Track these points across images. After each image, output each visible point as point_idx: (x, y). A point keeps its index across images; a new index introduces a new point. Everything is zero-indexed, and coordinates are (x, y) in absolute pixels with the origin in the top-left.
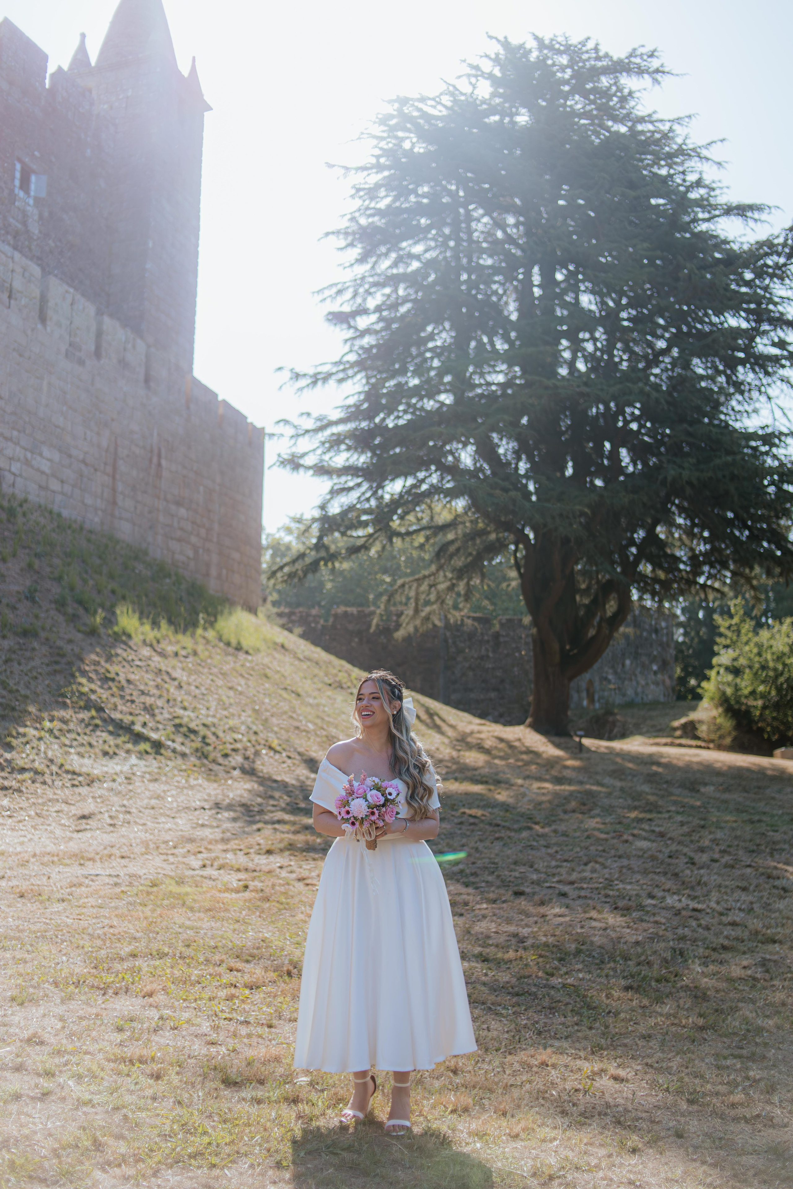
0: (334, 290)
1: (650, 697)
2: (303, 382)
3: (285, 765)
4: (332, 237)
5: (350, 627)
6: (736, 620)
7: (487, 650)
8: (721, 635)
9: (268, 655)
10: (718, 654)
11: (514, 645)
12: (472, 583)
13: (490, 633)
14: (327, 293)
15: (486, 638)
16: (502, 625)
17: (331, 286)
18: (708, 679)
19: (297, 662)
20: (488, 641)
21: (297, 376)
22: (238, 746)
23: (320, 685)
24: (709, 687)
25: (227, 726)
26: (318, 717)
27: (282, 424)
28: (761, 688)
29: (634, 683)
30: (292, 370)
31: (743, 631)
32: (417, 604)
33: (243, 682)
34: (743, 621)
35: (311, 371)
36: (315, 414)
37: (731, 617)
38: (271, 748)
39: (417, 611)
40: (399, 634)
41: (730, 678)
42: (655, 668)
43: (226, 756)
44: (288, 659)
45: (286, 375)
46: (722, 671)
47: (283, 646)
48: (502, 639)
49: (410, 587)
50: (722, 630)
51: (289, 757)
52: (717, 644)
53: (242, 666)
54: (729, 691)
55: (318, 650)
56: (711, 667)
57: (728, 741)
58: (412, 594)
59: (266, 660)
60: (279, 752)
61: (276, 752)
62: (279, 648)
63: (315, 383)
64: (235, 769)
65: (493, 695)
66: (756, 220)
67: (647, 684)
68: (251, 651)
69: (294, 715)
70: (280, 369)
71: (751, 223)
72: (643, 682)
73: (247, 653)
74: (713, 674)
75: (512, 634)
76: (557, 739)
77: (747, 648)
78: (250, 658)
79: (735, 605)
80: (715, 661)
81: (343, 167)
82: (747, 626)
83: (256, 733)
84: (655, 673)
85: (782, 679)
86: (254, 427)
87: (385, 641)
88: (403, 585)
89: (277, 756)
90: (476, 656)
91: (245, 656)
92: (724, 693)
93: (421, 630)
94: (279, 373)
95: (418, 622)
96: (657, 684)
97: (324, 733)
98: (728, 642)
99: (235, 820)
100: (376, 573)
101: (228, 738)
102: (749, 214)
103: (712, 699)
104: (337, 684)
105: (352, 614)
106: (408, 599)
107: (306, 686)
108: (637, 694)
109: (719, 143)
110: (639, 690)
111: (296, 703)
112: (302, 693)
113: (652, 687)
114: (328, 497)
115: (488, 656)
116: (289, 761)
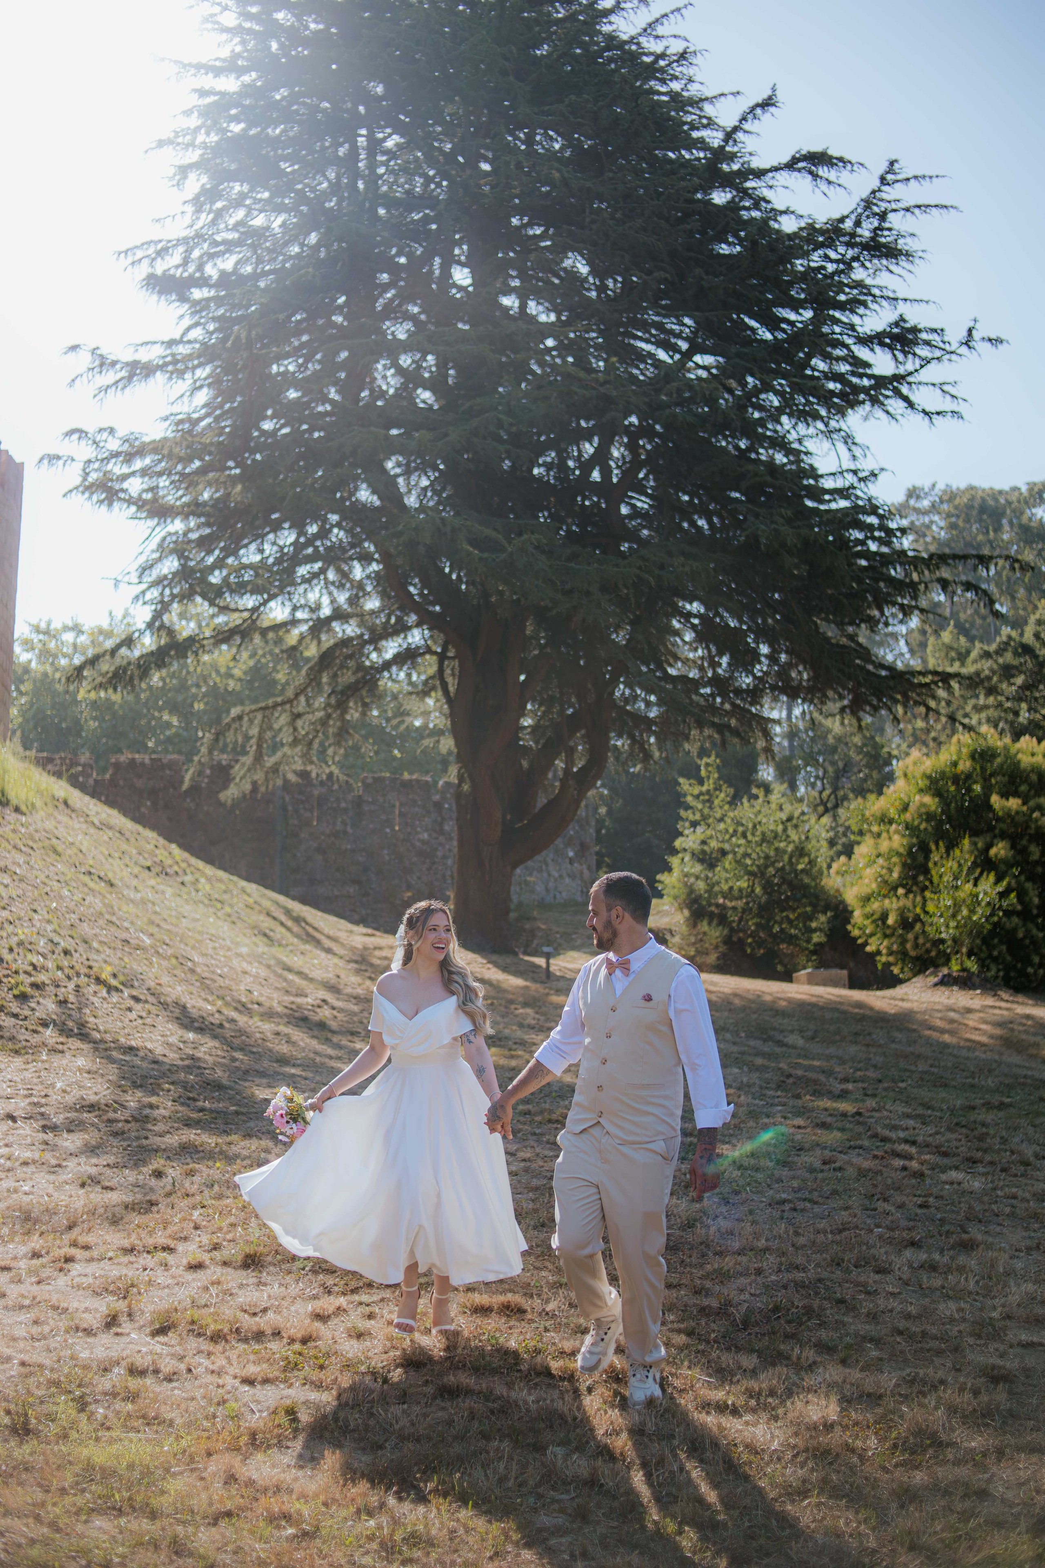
0: (151, 251)
1: (564, 895)
2: (110, 377)
3: (133, 1015)
4: (168, 150)
5: (139, 783)
6: (708, 786)
7: (344, 823)
8: (688, 807)
9: (50, 815)
10: (681, 834)
11: (383, 817)
12: (348, 717)
13: (349, 797)
14: (140, 254)
15: (343, 805)
16: (366, 786)
17: (149, 243)
18: (670, 870)
19: (92, 830)
20: (345, 810)
21: (103, 363)
22: (42, 977)
23: (137, 870)
24: (670, 881)
25: (14, 941)
26: (151, 922)
27: (75, 436)
28: (743, 884)
29: (545, 875)
30: (93, 351)
31: (716, 802)
32: (259, 746)
33: (21, 859)
34: (718, 788)
35: (128, 356)
36: (121, 432)
37: (701, 782)
38: (99, 981)
39: (259, 758)
40: (230, 794)
41: (698, 868)
42: (571, 854)
43: (23, 997)
44: (76, 824)
45: (84, 359)
46: (687, 858)
47: (66, 803)
48: (366, 808)
49: (251, 721)
50: (689, 799)
51: (136, 999)
52: (682, 819)
53: (14, 831)
54: (701, 885)
55: (114, 813)
56: (674, 852)
57: (712, 958)
58: (254, 731)
59: (49, 825)
60: (117, 989)
61: (110, 989)
62: (61, 806)
63: (130, 378)
64: (45, 1025)
65: (352, 889)
66: (830, 182)
67: (561, 876)
68: (23, 808)
69: (114, 919)
70: (74, 348)
71: (823, 186)
72: (556, 874)
73: (17, 810)
74: (675, 861)
75: (381, 799)
76: (501, 959)
77: (722, 826)
78: (24, 819)
79: (707, 765)
80: (678, 843)
81: (176, 62)
82: (722, 795)
83: (66, 952)
84: (571, 861)
85: (771, 871)
86: (10, 459)
87: (192, 805)
88: (240, 718)
89: (115, 998)
90: (328, 831)
91: (14, 815)
92: (691, 890)
93: (263, 789)
94: (72, 355)
95: (259, 776)
96: (572, 876)
97: (170, 952)
98: (698, 817)
99: (92, 1150)
100: (160, 710)
101: (22, 964)
102: (823, 171)
103: (675, 898)
104: (158, 869)
105: (143, 764)
106: (247, 738)
107: (116, 870)
108: (547, 890)
109: (730, 97)
110: (551, 885)
111: (111, 898)
112: (116, 882)
113: (567, 880)
114: (156, 555)
115: (345, 832)
116: (138, 1007)
